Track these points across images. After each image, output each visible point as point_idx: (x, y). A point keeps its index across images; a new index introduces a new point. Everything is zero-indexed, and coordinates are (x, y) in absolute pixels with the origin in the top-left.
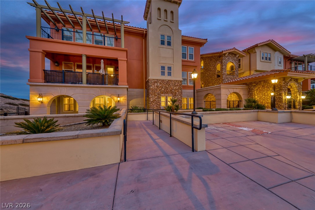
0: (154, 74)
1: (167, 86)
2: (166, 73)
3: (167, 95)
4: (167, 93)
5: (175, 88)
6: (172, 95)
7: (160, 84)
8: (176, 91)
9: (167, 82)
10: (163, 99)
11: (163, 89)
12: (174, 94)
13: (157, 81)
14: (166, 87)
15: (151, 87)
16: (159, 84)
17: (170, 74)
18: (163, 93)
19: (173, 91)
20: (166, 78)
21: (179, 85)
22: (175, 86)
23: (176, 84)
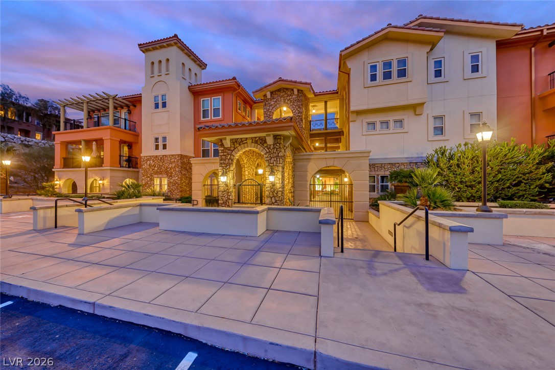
0: (147, 149)
1: (161, 164)
2: (161, 147)
3: (160, 176)
4: (161, 173)
5: (170, 166)
6: (166, 176)
7: (153, 161)
8: (172, 170)
9: (161, 158)
10: (157, 181)
11: (156, 169)
12: (170, 174)
13: (150, 158)
14: (160, 166)
15: (144, 167)
16: (151, 162)
17: (165, 147)
18: (155, 174)
19: (168, 170)
20: (161, 152)
21: (176, 161)
22: (171, 163)
23: (172, 160)
